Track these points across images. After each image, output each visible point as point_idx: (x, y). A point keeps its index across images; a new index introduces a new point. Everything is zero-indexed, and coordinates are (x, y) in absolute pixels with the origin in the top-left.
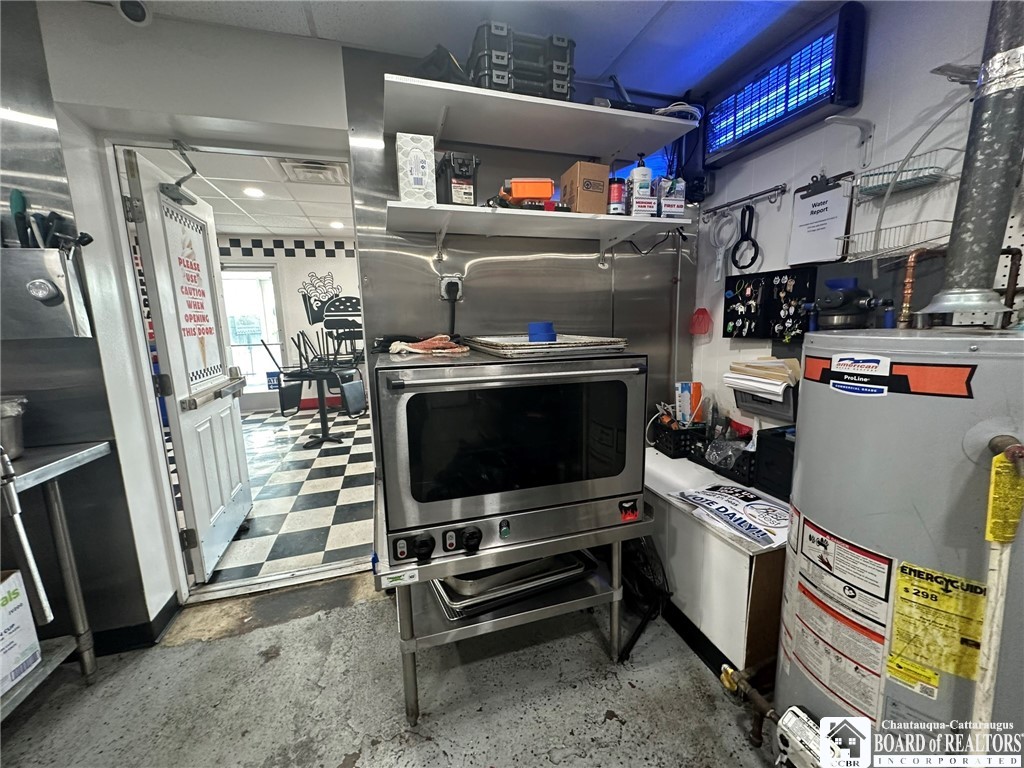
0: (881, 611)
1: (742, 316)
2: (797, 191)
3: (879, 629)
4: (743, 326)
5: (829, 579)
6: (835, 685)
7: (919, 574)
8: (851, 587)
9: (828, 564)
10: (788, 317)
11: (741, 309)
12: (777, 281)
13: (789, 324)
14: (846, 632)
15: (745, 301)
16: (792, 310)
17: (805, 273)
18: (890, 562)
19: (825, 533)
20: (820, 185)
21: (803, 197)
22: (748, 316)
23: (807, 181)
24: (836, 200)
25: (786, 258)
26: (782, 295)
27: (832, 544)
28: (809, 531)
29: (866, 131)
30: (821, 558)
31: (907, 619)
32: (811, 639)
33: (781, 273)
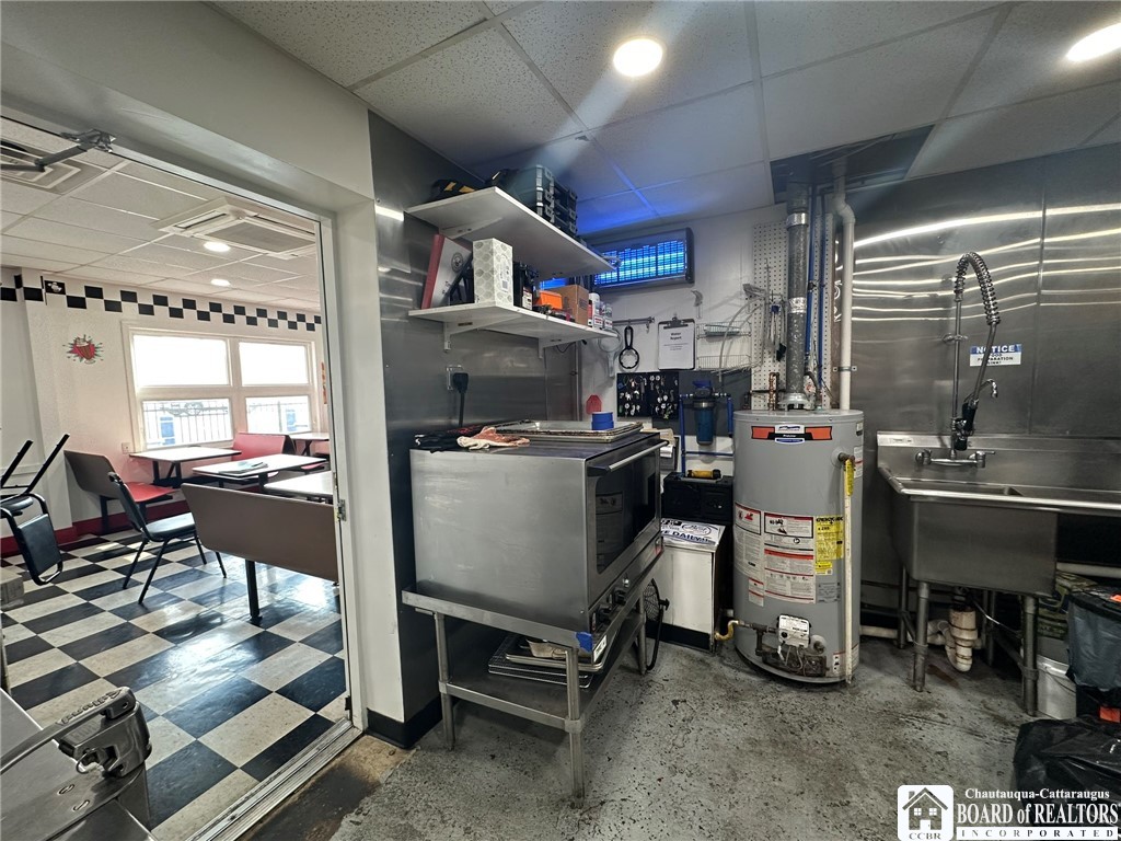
0: (811, 544)
1: (629, 402)
2: (660, 323)
3: (810, 553)
4: (631, 408)
5: (785, 539)
6: (796, 593)
7: (822, 520)
8: (797, 538)
9: (784, 532)
10: (663, 402)
11: (628, 396)
12: (652, 378)
13: (663, 406)
14: (797, 562)
15: (631, 390)
16: (666, 398)
17: (670, 375)
18: (812, 519)
19: (780, 516)
20: (675, 323)
21: (665, 328)
22: (634, 401)
23: (670, 318)
24: (686, 332)
25: (657, 363)
26: (657, 387)
27: (785, 521)
28: (768, 519)
29: (699, 300)
30: (780, 531)
31: (820, 542)
32: (777, 576)
33: (655, 374)
